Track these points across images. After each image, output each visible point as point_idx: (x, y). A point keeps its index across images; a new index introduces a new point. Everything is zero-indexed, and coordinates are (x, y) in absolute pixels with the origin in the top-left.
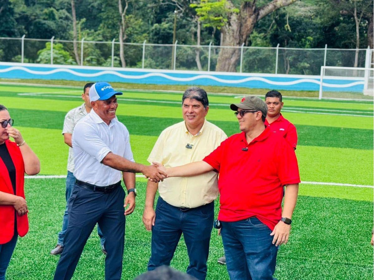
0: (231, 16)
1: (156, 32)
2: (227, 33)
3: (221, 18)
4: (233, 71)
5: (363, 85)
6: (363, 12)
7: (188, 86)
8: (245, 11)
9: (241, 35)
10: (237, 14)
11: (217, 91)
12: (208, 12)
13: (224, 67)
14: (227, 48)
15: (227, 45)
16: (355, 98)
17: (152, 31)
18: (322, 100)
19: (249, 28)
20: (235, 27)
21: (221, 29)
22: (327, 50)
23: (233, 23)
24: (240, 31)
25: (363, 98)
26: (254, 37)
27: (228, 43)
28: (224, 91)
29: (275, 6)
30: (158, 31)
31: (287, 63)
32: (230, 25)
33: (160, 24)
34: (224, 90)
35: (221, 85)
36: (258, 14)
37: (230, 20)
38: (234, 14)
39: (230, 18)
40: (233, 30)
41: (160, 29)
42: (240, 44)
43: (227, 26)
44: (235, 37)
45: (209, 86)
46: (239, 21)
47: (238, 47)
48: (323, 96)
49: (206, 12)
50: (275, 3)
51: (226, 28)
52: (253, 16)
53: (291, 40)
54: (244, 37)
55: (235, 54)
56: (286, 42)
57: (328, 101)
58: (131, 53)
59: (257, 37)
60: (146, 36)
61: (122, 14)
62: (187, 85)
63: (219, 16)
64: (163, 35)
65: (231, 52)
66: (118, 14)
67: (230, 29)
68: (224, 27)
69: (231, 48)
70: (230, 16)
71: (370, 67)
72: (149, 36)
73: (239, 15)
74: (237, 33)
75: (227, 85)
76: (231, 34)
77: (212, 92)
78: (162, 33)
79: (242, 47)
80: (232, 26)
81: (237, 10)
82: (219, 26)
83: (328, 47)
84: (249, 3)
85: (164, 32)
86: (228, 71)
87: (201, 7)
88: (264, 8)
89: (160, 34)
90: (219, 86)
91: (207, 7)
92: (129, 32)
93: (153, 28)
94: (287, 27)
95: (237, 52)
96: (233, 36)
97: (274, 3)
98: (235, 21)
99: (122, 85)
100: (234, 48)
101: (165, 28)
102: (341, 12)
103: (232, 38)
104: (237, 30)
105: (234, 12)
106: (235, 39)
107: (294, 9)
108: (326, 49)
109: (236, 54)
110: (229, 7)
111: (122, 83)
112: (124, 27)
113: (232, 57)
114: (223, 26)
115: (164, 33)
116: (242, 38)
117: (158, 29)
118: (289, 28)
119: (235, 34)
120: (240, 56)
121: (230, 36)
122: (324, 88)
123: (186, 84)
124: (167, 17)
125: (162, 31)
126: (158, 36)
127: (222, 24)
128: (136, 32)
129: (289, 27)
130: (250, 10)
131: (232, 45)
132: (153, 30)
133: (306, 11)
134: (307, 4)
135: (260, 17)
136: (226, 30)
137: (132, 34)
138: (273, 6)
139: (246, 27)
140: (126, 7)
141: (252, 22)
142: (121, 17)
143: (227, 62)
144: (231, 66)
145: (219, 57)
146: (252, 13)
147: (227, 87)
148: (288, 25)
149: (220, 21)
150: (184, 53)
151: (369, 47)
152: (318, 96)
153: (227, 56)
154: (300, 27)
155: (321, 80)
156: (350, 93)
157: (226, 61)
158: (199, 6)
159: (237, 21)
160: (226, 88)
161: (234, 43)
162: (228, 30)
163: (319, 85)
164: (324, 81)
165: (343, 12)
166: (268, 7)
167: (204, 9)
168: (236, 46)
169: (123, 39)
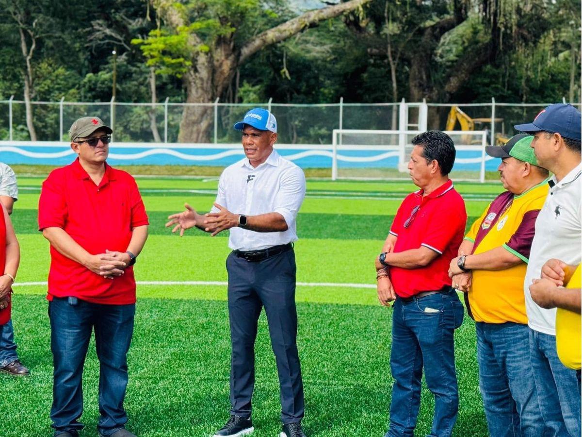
0: (197, 57)
1: (90, 87)
2: (192, 84)
3: (181, 60)
4: (205, 142)
5: (397, 158)
6: (400, 49)
7: (134, 167)
8: (219, 50)
9: (214, 86)
10: (206, 53)
11: (179, 173)
12: (161, 52)
13: (191, 136)
14: (194, 107)
15: (193, 102)
16: (386, 176)
17: (84, 86)
18: (337, 181)
19: (227, 75)
20: (204, 73)
21: (182, 78)
22: (344, 107)
23: (200, 68)
24: (213, 80)
25: (398, 177)
26: (245, 92)
27: (195, 99)
28: (189, 173)
29: (264, 41)
30: (94, 84)
31: (292, 129)
32: (196, 70)
33: (96, 74)
34: (191, 170)
35: (187, 163)
36: (239, 54)
37: (196, 62)
38: (202, 55)
39: (197, 61)
40: (202, 79)
41: (97, 82)
42: (212, 100)
43: (192, 72)
44: (205, 89)
45: (167, 165)
46: (210, 65)
47: (210, 104)
48: (339, 174)
49: (159, 51)
50: (264, 37)
51: (191, 76)
52: (232, 57)
53: (296, 94)
54: (220, 89)
55: (206, 115)
56: (288, 96)
57: (345, 181)
58: (52, 119)
59: (250, 91)
60: (74, 93)
61: (26, 57)
62: (133, 165)
63: (178, 57)
64: (102, 92)
65: (200, 112)
66: (21, 57)
67: (196, 77)
68: (188, 74)
69: (199, 106)
70: (195, 57)
71: (407, 129)
72: (79, 93)
73: (209, 55)
74: (207, 83)
75: (195, 164)
76: (199, 85)
77: (172, 175)
78: (100, 88)
79: (216, 104)
80: (199, 73)
81: (206, 48)
82: (180, 73)
83: (344, 102)
84: (225, 37)
85: (104, 86)
86: (197, 142)
87: (150, 44)
88: (247, 44)
89: (97, 89)
90: (183, 166)
91: (158, 44)
92: (46, 88)
93: (86, 80)
94: (285, 73)
95: (209, 112)
96: (202, 88)
97: (262, 36)
98: (204, 64)
99: (27, 169)
100: (204, 106)
101: (106, 80)
102: (369, 50)
103: (200, 91)
104: (208, 79)
105: (201, 51)
106: (206, 92)
107: (304, 48)
108: (341, 104)
109: (208, 115)
110: (193, 43)
111: (27, 165)
112: (31, 78)
113: (201, 121)
114: (185, 73)
115: (104, 88)
116: (216, 90)
117: (93, 82)
118: (287, 75)
119: (205, 85)
120: (213, 118)
121: (198, 88)
122: (339, 162)
123: (130, 164)
124: (107, 63)
125: (99, 85)
126: (94, 93)
127: (184, 70)
128: (57, 86)
129: (287, 72)
130: (227, 48)
131: (201, 101)
132: (85, 83)
133: (323, 52)
134: (323, 42)
135: (242, 58)
136: (191, 79)
137: (51, 90)
138: (262, 41)
139: (222, 73)
140: (33, 47)
141: (231, 65)
142: (25, 62)
143: (195, 129)
144: (201, 135)
145: (181, 121)
146: (231, 52)
147: (195, 166)
148: (285, 70)
149: (181, 65)
150: (137, 119)
151: (403, 100)
152: (330, 176)
153: (194, 118)
154: (309, 74)
155: (334, 152)
156: (380, 169)
157: (193, 127)
158: (146, 42)
159: (206, 64)
160: (194, 168)
161: (204, 99)
162: (194, 79)
163: (331, 159)
164: (340, 152)
165: (371, 50)
166: (253, 43)
167: (154, 46)
168: (208, 102)
169: (30, 96)
